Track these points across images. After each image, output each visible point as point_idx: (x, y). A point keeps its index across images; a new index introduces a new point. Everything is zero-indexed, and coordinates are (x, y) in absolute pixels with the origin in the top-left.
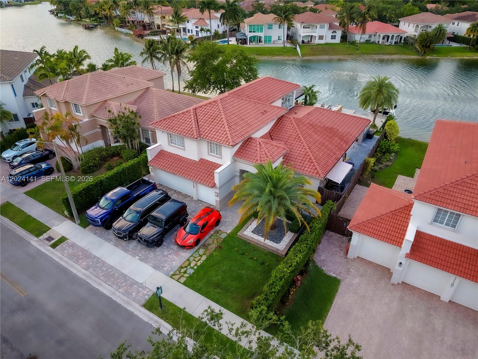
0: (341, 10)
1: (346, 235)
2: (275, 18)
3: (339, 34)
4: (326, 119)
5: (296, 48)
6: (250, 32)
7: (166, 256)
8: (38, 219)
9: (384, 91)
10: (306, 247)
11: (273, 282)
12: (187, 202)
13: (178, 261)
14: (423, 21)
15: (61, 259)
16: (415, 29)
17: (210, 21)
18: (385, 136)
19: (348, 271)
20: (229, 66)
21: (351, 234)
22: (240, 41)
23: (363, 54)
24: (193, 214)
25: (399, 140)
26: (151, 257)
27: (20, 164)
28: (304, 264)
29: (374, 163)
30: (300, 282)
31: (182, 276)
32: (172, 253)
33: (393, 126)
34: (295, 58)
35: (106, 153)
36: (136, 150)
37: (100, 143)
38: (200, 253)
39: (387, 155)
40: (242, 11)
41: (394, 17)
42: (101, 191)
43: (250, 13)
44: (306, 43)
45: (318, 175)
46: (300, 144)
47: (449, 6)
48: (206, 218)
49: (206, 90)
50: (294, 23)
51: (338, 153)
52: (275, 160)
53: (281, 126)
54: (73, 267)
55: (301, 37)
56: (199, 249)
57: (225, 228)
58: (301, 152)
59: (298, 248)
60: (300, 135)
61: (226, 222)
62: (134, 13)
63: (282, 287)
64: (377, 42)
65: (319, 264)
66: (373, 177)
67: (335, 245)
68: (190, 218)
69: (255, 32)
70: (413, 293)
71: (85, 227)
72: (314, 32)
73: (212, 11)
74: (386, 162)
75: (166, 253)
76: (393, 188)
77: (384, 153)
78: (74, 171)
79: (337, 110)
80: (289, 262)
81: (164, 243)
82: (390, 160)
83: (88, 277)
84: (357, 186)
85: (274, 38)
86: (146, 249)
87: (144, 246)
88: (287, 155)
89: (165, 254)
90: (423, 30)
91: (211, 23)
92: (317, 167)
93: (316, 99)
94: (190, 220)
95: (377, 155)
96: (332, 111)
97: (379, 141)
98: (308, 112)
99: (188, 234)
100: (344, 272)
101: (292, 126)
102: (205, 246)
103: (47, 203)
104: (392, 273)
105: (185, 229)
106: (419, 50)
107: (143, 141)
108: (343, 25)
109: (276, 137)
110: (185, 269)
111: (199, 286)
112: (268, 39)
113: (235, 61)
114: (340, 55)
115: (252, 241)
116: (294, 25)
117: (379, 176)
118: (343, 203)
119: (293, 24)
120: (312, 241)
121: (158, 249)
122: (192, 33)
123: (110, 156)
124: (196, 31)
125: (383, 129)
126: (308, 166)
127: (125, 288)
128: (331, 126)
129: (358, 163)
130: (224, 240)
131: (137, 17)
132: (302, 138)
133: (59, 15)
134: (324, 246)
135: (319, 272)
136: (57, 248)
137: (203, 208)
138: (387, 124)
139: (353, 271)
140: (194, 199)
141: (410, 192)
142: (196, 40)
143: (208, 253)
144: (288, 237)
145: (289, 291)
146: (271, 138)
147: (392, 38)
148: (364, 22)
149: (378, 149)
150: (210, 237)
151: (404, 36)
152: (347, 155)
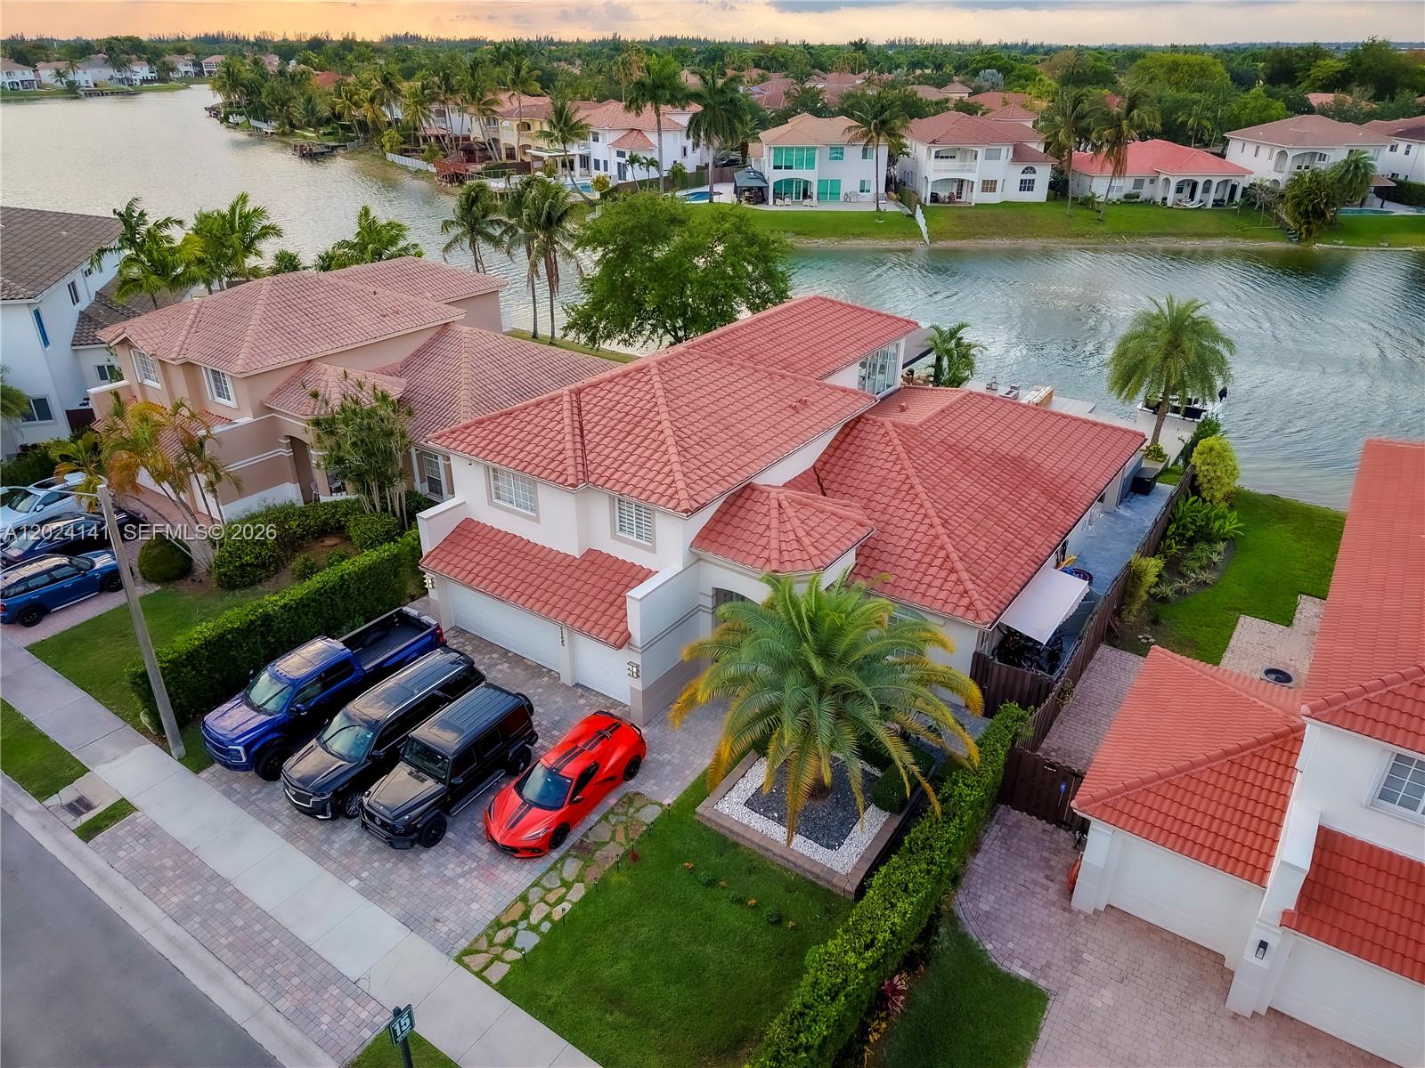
0: (1049, 109)
1: (1065, 824)
2: (850, 129)
3: (1043, 176)
4: (998, 429)
5: (912, 216)
6: (775, 168)
7: (450, 881)
8: (53, 736)
9: (1188, 344)
10: (928, 872)
11: (805, 1006)
12: (540, 690)
13: (490, 899)
14: (1298, 139)
15: (102, 879)
16: (1276, 164)
17: (660, 135)
18: (1193, 487)
19: (1075, 959)
20: (700, 262)
21: (1084, 827)
22: (747, 194)
23: (1119, 234)
24: (555, 733)
25: (1238, 500)
26: (399, 881)
27: (30, 555)
28: (918, 930)
29: (1159, 576)
30: (902, 998)
31: (498, 958)
32: (471, 871)
33: (1219, 455)
34: (908, 244)
35: (298, 525)
36: (395, 515)
37: (289, 493)
38: (565, 875)
39: (1201, 549)
40: (755, 110)
41: (1209, 127)
42: (265, 648)
43: (778, 116)
44: (944, 202)
45: (971, 615)
46: (914, 508)
47: (1377, 97)
48: (594, 750)
49: (631, 336)
50: (908, 143)
51: (1038, 540)
52: (829, 562)
53: (852, 448)
54: (137, 909)
55: (930, 185)
56: (563, 859)
57: (656, 788)
58: (918, 536)
59: (898, 876)
60: (916, 481)
61: (662, 765)
62: (441, 113)
63: (839, 1025)
64: (1159, 200)
65: (972, 929)
66: (1155, 621)
67: (1027, 858)
68: (542, 747)
69: (791, 168)
70: (1309, 1056)
71: (197, 769)
72: (969, 171)
73: (664, 108)
74: (1197, 570)
75: (451, 869)
76: (1224, 662)
77: (1191, 542)
78: (193, 580)
79: (1036, 400)
80: (866, 927)
81: (449, 835)
82: (1211, 566)
83: (182, 949)
84: (1104, 650)
85: (849, 185)
86: (385, 855)
87: (381, 844)
88: (871, 543)
89: (449, 873)
90: (1299, 167)
91: (660, 140)
92: (970, 585)
93: (970, 365)
94: (542, 753)
95: (1169, 547)
96: (1019, 404)
97: (1172, 503)
98: (943, 406)
99: (530, 808)
100: (1061, 964)
101: (889, 449)
102: (583, 850)
103: (91, 684)
104: (1232, 973)
105: (519, 788)
106: (1291, 224)
107: (422, 488)
108: (1055, 149)
109: (835, 486)
110: (511, 930)
111: (550, 997)
112: (831, 189)
113: (720, 249)
114: (1048, 237)
115: (743, 837)
116: (908, 150)
117: (1176, 618)
118: (1055, 711)
119: (905, 146)
120: (949, 851)
121: (427, 856)
122: (606, 169)
123: (314, 533)
124: (619, 164)
125: (1187, 462)
126: (938, 583)
127: (299, 995)
128: (1015, 453)
129: (1107, 572)
130: (651, 831)
131: (449, 125)
132: (919, 488)
133: (231, 120)
134: (989, 862)
135: (972, 957)
136: (99, 838)
137: (588, 712)
138: (1199, 448)
139: (1091, 958)
140: (562, 681)
141: (1281, 677)
142: (616, 189)
143: (593, 874)
144: (870, 827)
145: (864, 1030)
146: (821, 485)
147: (1206, 190)
148: (1118, 142)
149: (1172, 528)
150: (605, 818)
151: (1243, 183)
152: (1068, 546)
